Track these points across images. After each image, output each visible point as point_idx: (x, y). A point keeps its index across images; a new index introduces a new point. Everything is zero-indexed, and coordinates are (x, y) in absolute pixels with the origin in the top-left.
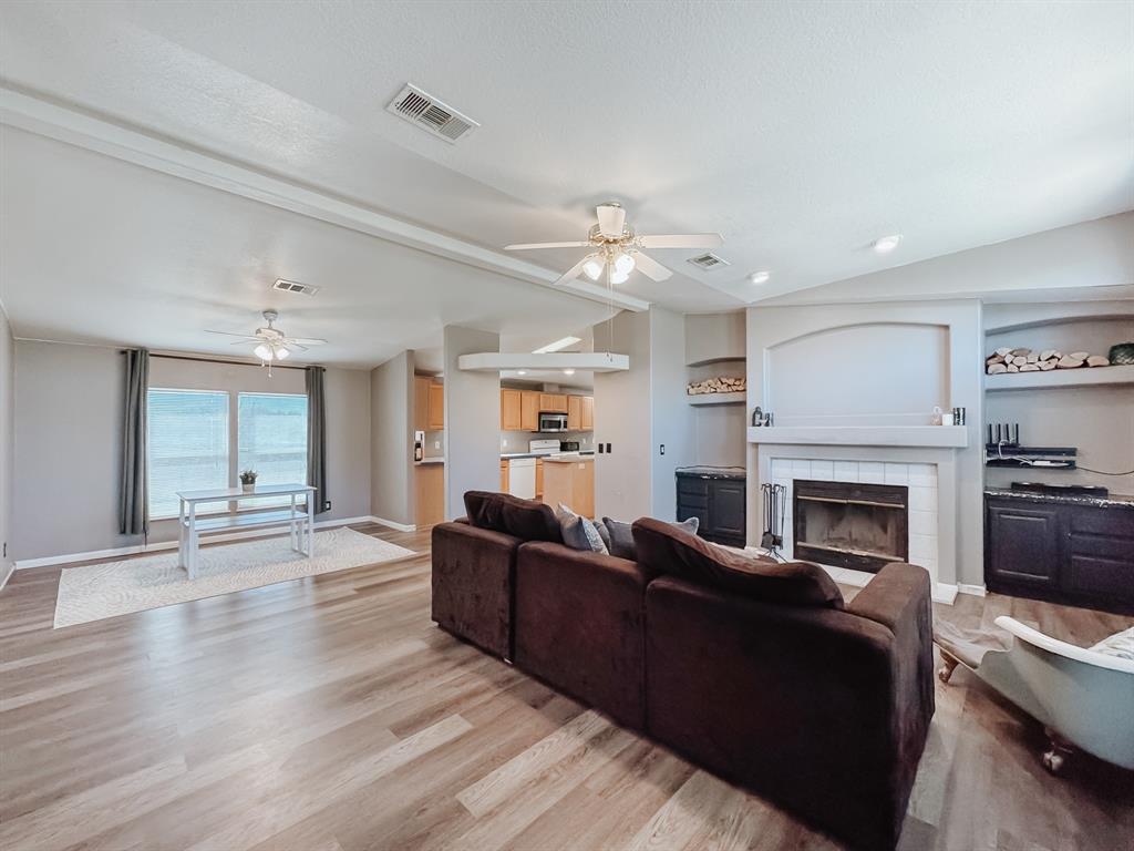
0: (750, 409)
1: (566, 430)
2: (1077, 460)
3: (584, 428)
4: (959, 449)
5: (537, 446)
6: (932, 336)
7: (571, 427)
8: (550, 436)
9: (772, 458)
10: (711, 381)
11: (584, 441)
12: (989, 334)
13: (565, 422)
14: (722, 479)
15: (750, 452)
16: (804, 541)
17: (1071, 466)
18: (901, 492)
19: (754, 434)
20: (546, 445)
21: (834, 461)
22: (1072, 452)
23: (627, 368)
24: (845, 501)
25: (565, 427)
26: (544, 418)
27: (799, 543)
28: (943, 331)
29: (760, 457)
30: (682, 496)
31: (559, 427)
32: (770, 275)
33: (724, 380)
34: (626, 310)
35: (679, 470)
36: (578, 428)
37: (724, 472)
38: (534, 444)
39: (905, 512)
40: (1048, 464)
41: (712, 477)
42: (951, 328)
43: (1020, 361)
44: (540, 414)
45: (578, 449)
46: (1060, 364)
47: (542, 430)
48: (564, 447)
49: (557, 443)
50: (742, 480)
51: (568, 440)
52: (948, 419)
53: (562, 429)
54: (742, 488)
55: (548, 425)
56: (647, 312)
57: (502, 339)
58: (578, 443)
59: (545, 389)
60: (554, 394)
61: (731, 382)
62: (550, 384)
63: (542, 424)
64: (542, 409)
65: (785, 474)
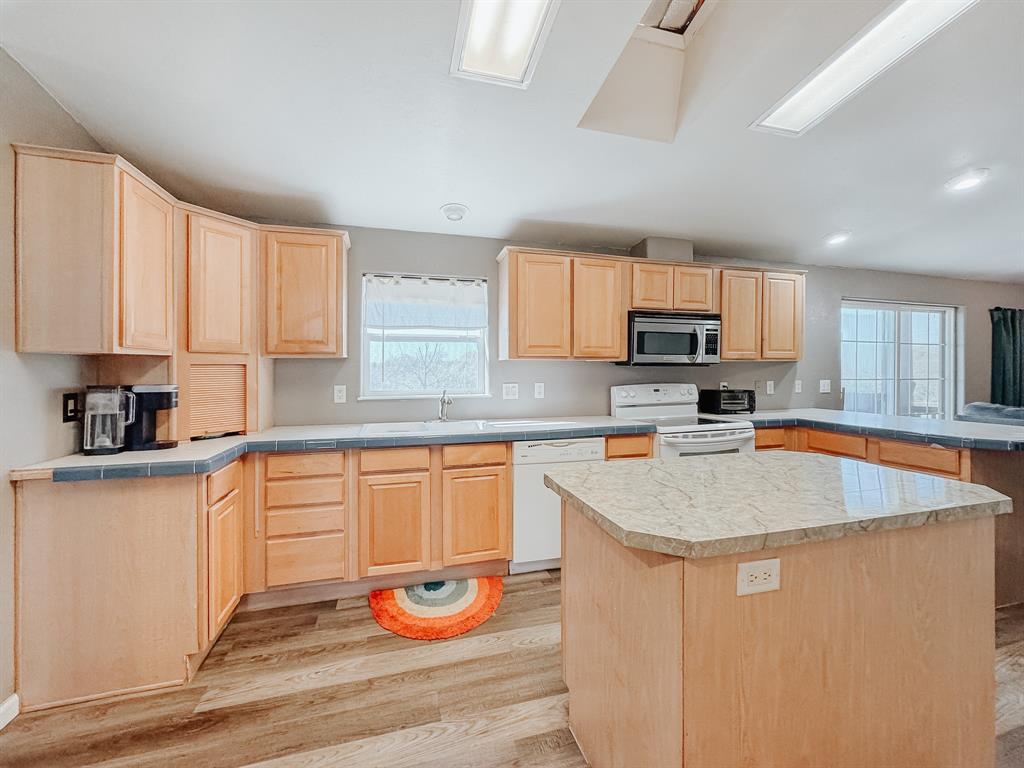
3: (768, 354)
5: (630, 401)
7: (729, 351)
11: (770, 384)
13: (712, 339)
25: (712, 349)
26: (641, 325)
31: (693, 350)
36: (750, 352)
38: (620, 395)
44: (632, 315)
45: (751, 409)
47: (638, 358)
48: (710, 402)
49: (690, 393)
51: (723, 385)
53: (701, 357)
55: (656, 344)
58: (751, 394)
59: (651, 249)
60: (678, 264)
63: (638, 342)
64: (639, 303)
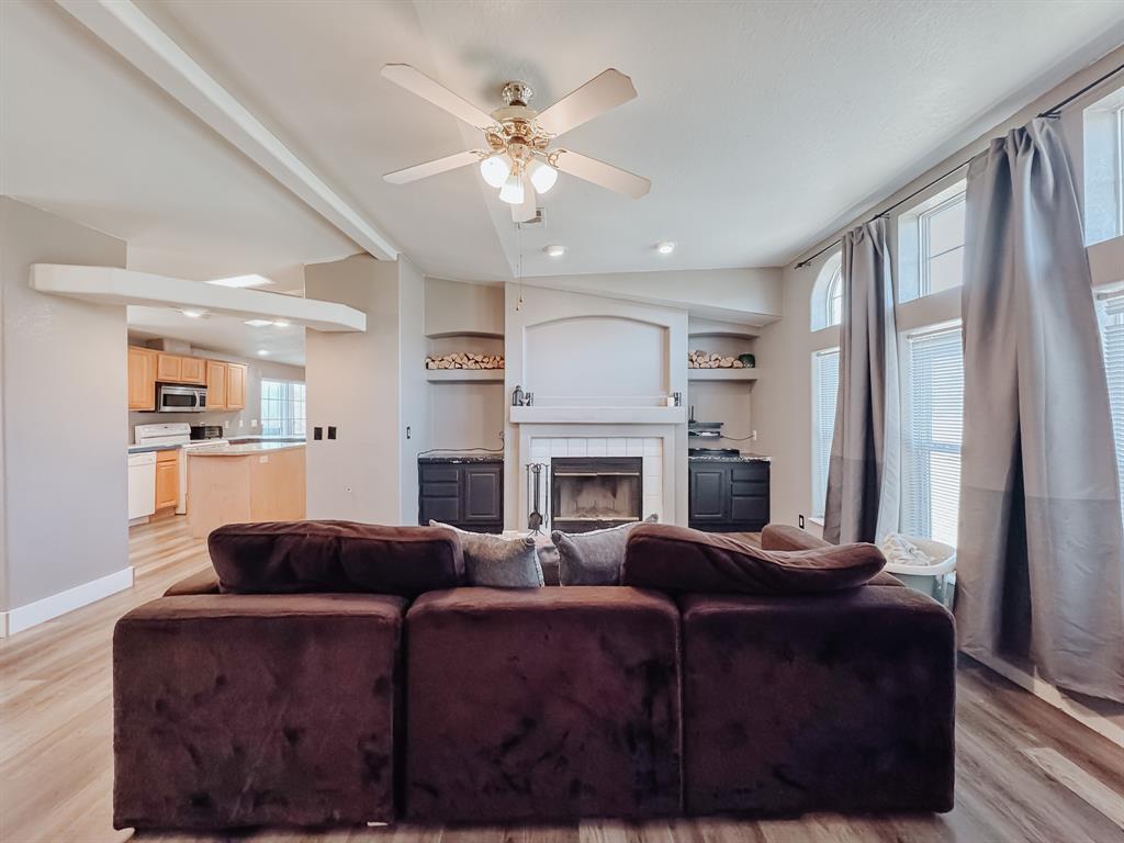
0: (509, 386)
1: (202, 409)
2: (722, 431)
3: (229, 406)
4: (676, 425)
5: (149, 434)
6: (656, 333)
7: (209, 406)
8: (174, 418)
9: (533, 438)
10: (454, 356)
12: (691, 336)
13: (203, 399)
14: (475, 463)
15: (508, 433)
16: (559, 516)
17: (719, 436)
18: (637, 462)
19: (517, 414)
20: (165, 432)
21: (587, 438)
22: (718, 426)
23: (364, 329)
24: (594, 475)
25: (203, 404)
26: (165, 391)
27: (556, 519)
28: (662, 331)
29: (522, 437)
30: (424, 484)
31: (193, 404)
32: (565, 251)
33: (471, 356)
34: (367, 254)
35: (421, 456)
36: (221, 406)
37: (478, 454)
38: (141, 431)
39: (640, 479)
40: (709, 434)
41: (464, 462)
42: (671, 329)
43: (701, 360)
44: (159, 385)
45: (220, 436)
46: (721, 364)
47: (162, 409)
48: (197, 433)
49: (186, 428)
50: (499, 463)
51: (202, 423)
52: (671, 401)
53: (197, 408)
54: (498, 469)
55: (167, 401)
56: (396, 262)
57: (131, 251)
58: (220, 429)
59: (167, 346)
60: (183, 356)
61: (479, 358)
62: (172, 340)
63: (161, 399)
64: (162, 378)
65: (542, 452)
